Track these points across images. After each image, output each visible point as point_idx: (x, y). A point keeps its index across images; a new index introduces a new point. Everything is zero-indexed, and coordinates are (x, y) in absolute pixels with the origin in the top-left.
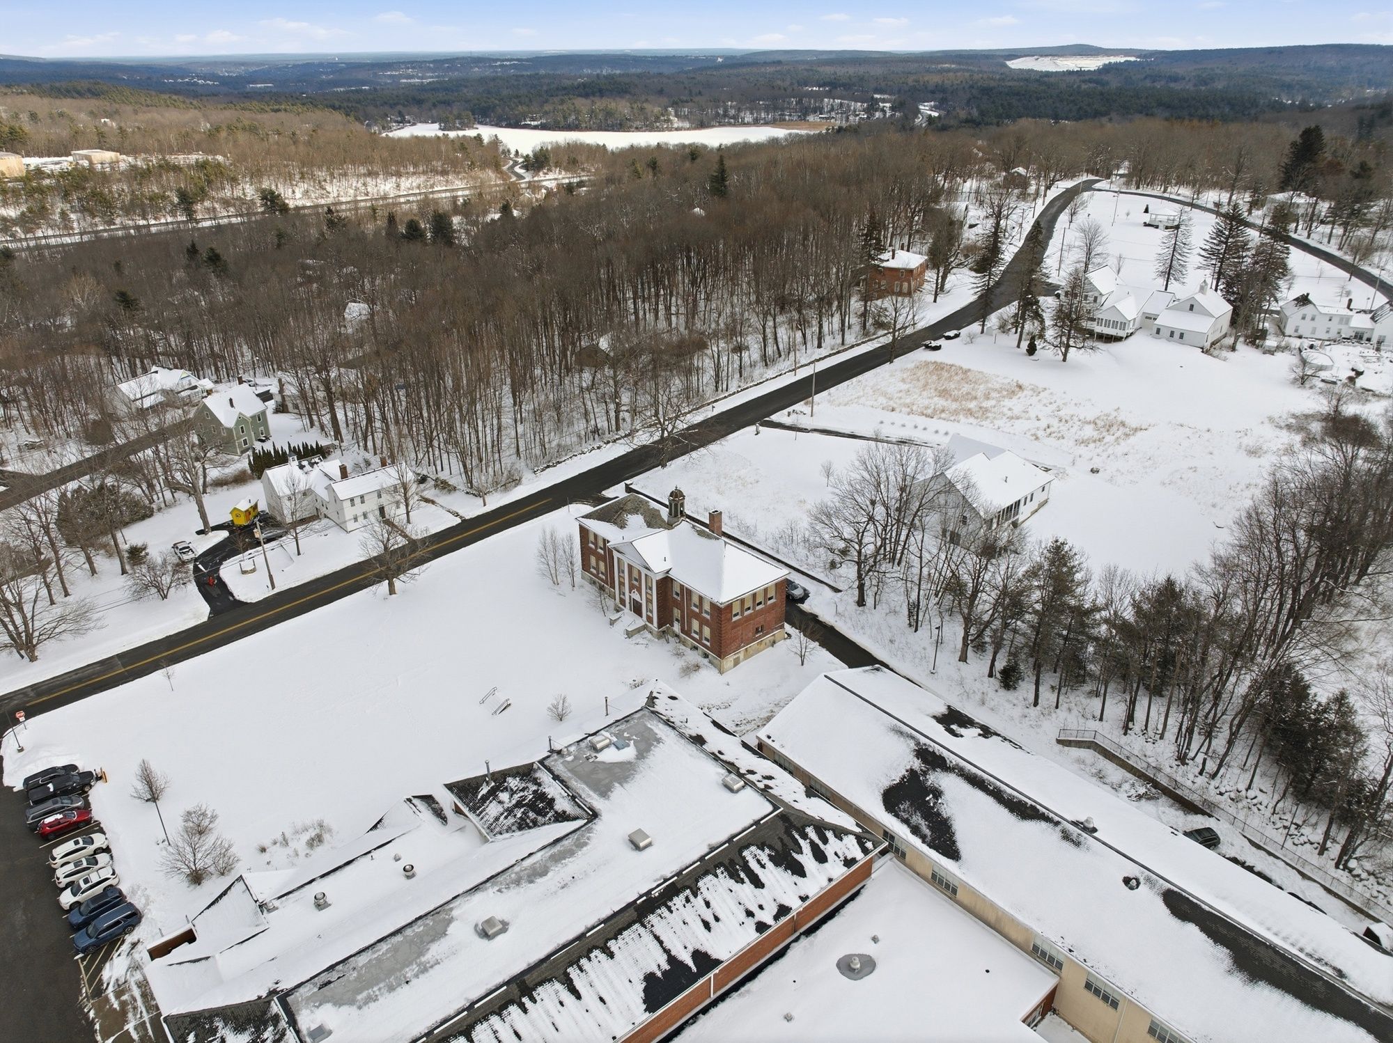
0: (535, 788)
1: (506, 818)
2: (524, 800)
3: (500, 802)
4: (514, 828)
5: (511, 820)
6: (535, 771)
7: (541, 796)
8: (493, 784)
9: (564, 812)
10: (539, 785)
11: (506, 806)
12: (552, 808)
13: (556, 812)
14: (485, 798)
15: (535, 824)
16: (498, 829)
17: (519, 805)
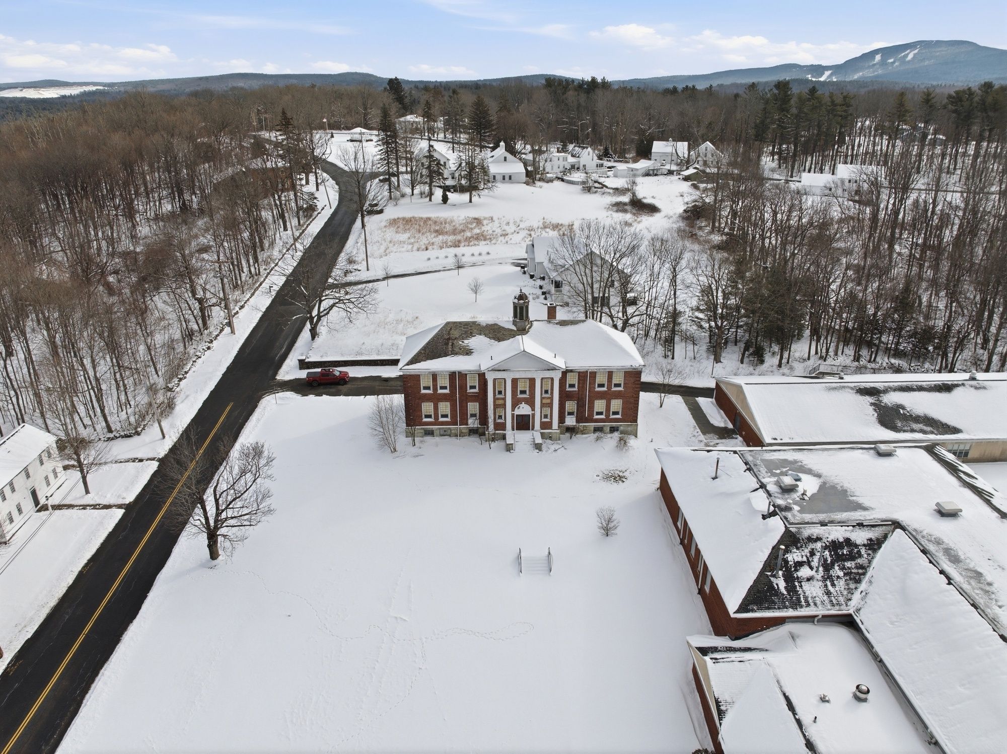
0: (819, 545)
1: (833, 585)
2: (826, 560)
3: (809, 579)
4: (852, 586)
5: (841, 584)
6: (799, 532)
7: (834, 546)
8: (780, 573)
9: (871, 540)
10: (819, 539)
11: (819, 577)
12: (856, 546)
13: (864, 545)
14: (791, 588)
15: (864, 568)
16: (842, 599)
17: (827, 567)
